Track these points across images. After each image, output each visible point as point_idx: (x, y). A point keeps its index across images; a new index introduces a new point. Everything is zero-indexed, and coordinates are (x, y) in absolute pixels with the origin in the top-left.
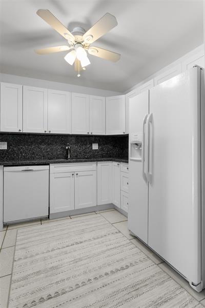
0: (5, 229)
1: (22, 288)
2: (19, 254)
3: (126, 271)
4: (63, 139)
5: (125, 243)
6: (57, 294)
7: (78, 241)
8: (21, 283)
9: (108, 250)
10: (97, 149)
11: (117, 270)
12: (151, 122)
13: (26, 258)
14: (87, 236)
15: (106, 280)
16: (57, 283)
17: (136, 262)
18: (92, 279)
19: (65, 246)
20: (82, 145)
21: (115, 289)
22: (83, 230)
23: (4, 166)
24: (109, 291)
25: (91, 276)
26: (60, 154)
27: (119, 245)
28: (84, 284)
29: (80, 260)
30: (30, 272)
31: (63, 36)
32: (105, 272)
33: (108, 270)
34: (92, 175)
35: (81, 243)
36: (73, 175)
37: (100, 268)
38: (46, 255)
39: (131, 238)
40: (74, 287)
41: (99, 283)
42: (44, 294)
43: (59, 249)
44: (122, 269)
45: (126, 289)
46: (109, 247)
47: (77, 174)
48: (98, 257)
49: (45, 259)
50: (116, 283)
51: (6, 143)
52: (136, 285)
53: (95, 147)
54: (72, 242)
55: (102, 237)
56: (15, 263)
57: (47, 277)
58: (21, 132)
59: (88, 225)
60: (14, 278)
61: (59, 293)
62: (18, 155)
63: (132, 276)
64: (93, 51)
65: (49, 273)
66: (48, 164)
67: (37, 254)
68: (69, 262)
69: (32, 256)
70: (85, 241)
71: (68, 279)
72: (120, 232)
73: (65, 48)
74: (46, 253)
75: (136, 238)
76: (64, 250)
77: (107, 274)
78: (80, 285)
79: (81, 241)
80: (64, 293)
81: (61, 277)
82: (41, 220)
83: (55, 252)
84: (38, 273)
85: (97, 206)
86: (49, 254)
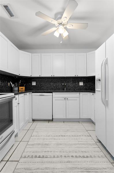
0: (33, 122)
1: (30, 148)
2: (34, 134)
3: (85, 159)
4: (62, 80)
5: (91, 143)
6: (43, 157)
7: (63, 135)
8: (31, 146)
9: (79, 144)
10: (83, 85)
11: (80, 157)
12: (107, 64)
13: (36, 136)
14: (68, 134)
15: (71, 159)
16: (45, 152)
17: (94, 156)
18: (63, 156)
19: (55, 135)
20: (73, 83)
21: (74, 166)
22: (68, 130)
23: (32, 93)
24: (70, 165)
25: (63, 154)
26: (61, 88)
27: (87, 143)
28: (58, 157)
29: (61, 144)
30: (36, 143)
31: (51, 22)
32: (72, 155)
33: (74, 154)
34: (77, 100)
35: (64, 136)
36: (65, 99)
37: (70, 152)
38: (45, 137)
39: (98, 141)
40: (52, 157)
41: (66, 160)
42: (38, 155)
43: (52, 136)
44: (84, 157)
45: (81, 168)
46: (80, 143)
47: (67, 99)
48: (71, 146)
49: (44, 139)
50: (76, 163)
51: (35, 82)
52: (89, 169)
53: (81, 84)
54: (59, 135)
55: (77, 136)
56: (31, 137)
57: (42, 147)
58: (40, 76)
59: (72, 128)
60: (29, 143)
61: (45, 157)
62: (40, 88)
63: (89, 163)
64: (69, 26)
65: (43, 146)
66: (52, 93)
67: (41, 136)
68: (55, 144)
69: (39, 136)
70: (67, 136)
71: (51, 152)
72: (90, 136)
73: (54, 29)
74: (46, 136)
75: (100, 142)
76: (54, 137)
77: (72, 156)
78: (56, 157)
79: (65, 135)
80: (47, 158)
81: (48, 149)
82: (49, 121)
83: (50, 137)
84: (39, 144)
85: (80, 118)
86: (47, 137)
